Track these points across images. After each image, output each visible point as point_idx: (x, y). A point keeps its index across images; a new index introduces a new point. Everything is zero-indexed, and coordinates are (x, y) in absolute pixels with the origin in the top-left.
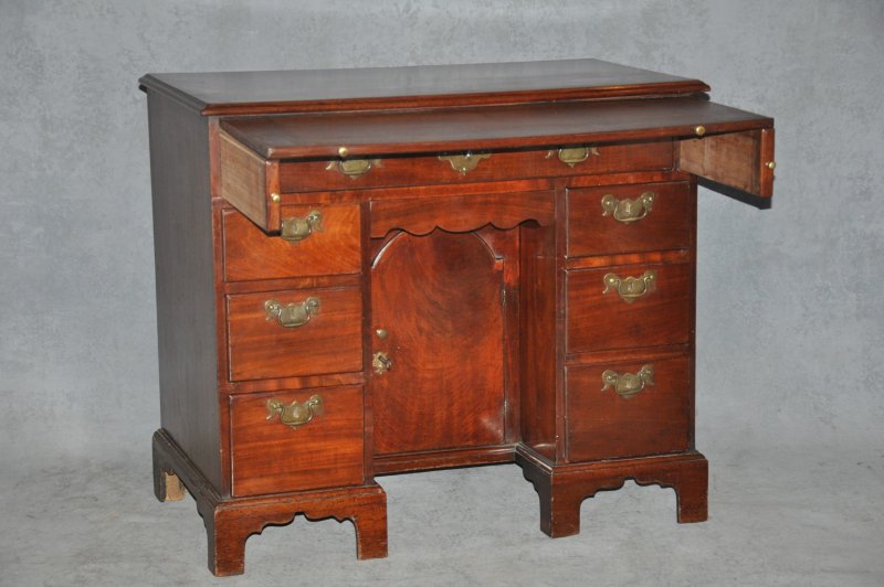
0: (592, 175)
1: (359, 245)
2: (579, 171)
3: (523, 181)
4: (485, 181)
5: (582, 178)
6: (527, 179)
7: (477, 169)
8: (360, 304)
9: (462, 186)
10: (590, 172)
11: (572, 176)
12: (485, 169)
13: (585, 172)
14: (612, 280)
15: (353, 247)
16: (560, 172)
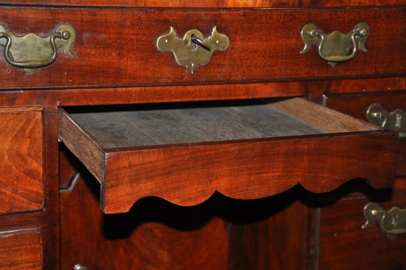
0: (357, 78)
1: (41, 170)
2: (341, 72)
3: (269, 84)
4: (220, 83)
5: (344, 82)
6: (274, 81)
7: (209, 65)
8: (39, 256)
9: (190, 88)
10: (354, 74)
11: (330, 80)
12: (219, 65)
13: (348, 73)
14: (373, 212)
15: (30, 174)
16: (316, 73)
